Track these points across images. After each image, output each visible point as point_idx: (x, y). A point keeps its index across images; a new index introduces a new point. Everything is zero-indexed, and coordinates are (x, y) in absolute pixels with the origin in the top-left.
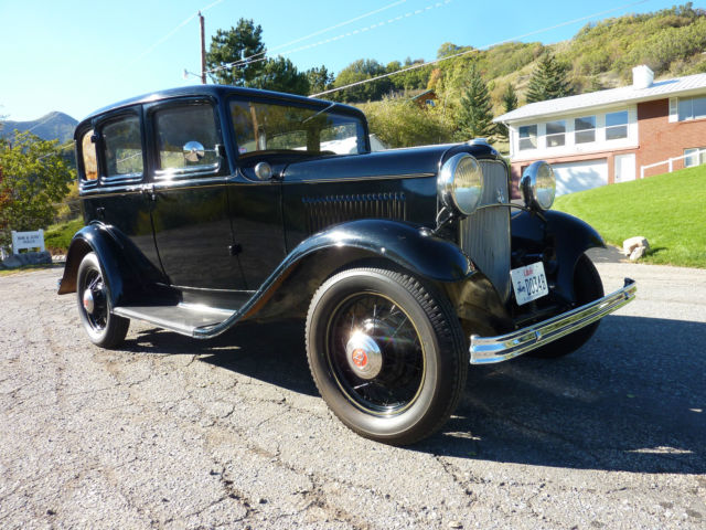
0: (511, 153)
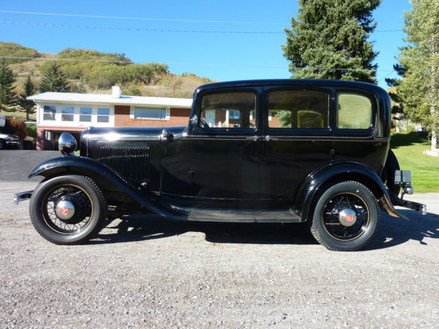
0: (38, 121)
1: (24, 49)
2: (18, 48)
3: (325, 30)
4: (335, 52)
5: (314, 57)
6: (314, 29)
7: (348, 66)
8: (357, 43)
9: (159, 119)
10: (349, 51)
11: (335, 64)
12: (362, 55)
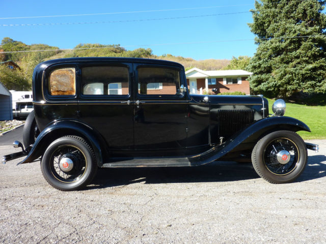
1: (50, 47)
2: (46, 47)
3: (285, 7)
4: (295, 24)
5: (278, 30)
6: (276, 8)
7: (308, 34)
8: (314, 15)
9: (154, 89)
10: (307, 22)
11: (297, 34)
12: (319, 24)
